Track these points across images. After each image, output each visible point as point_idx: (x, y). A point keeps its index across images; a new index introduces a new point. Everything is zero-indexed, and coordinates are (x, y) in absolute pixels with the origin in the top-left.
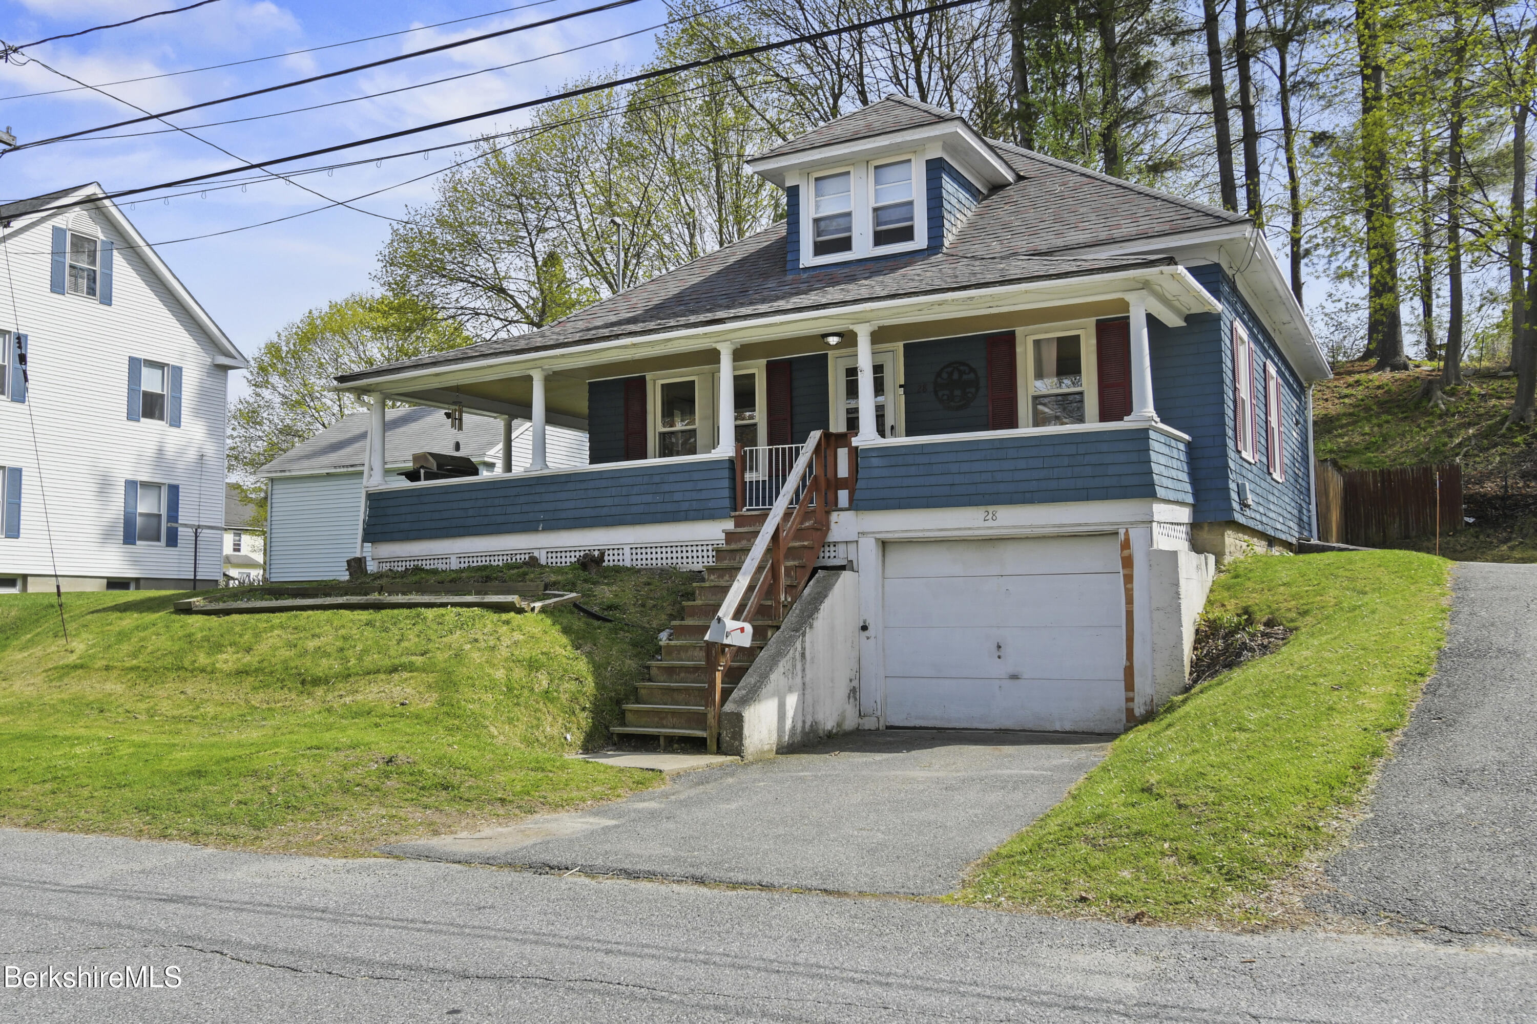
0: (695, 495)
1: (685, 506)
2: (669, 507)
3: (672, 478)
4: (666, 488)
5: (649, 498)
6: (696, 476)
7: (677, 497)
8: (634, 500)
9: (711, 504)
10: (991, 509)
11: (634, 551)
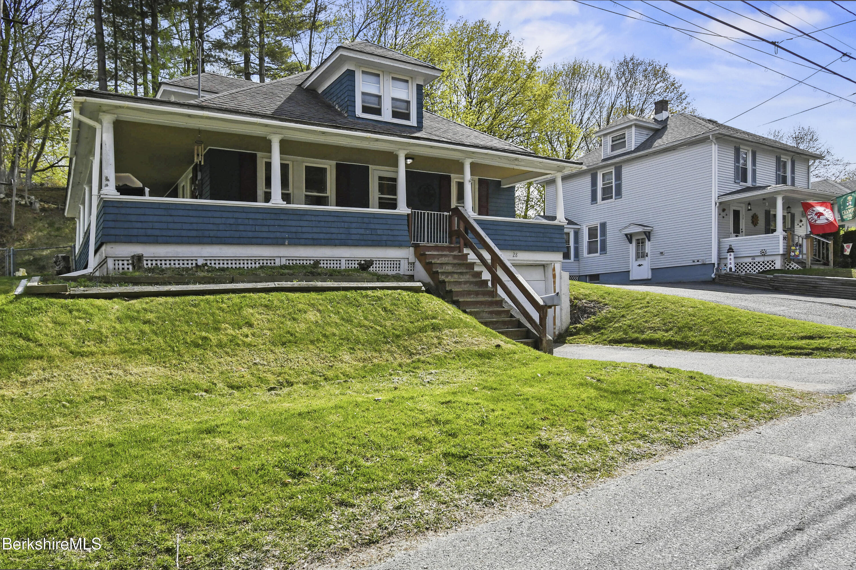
0: (390, 233)
1: (385, 238)
2: (375, 238)
3: (376, 221)
4: (373, 226)
5: (362, 231)
6: (389, 221)
7: (379, 232)
8: (353, 231)
9: (400, 238)
10: (515, 252)
11: (347, 262)
